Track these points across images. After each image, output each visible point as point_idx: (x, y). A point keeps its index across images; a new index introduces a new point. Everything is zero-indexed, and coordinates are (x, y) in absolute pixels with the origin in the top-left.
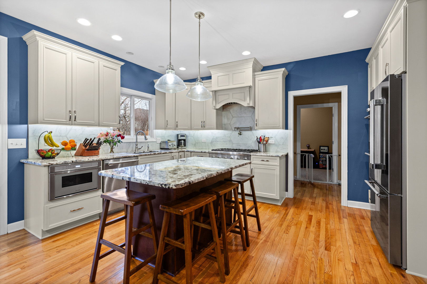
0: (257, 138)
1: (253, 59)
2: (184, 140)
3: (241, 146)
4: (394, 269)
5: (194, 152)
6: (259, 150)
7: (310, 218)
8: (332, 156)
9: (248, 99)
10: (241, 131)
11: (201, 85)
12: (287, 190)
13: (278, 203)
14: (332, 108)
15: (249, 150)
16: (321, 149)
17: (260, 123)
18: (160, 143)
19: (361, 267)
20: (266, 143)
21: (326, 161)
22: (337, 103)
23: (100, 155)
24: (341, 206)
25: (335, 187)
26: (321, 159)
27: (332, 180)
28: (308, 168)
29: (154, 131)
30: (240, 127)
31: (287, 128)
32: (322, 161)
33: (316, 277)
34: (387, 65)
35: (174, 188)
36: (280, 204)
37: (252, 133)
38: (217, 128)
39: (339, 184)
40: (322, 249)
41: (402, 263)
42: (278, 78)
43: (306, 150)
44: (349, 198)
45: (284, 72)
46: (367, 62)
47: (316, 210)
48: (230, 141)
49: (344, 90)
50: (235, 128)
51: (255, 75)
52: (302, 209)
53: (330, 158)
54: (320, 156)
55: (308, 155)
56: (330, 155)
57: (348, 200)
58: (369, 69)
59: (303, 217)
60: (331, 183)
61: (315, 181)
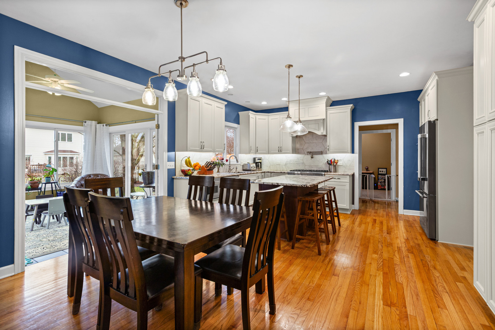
0: (328, 161)
1: (327, 97)
2: (261, 163)
3: (312, 167)
4: (431, 241)
5: (274, 173)
6: (329, 170)
7: (375, 221)
8: (390, 176)
9: (322, 129)
10: (313, 155)
11: (300, 124)
12: (353, 203)
13: (347, 212)
14: (391, 133)
15: (320, 171)
16: (379, 171)
17: (331, 148)
18: (243, 166)
19: (410, 240)
20: (336, 165)
21: (385, 182)
22: (395, 130)
23: (214, 174)
24: (398, 214)
25: (394, 203)
26: (379, 180)
27: (391, 197)
28: (369, 189)
29: (239, 155)
30: (312, 151)
31: (353, 152)
32: (381, 182)
33: (382, 243)
34: (429, 111)
35: (309, 186)
36: (349, 213)
37: (323, 156)
38: (293, 153)
39: (397, 201)
40: (385, 234)
41: (436, 237)
42: (346, 112)
43: (365, 172)
44: (405, 208)
45: (352, 107)
46: (419, 101)
47: (379, 216)
48: (303, 163)
49: (400, 122)
50: (308, 152)
51: (327, 109)
52: (368, 216)
53: (388, 178)
54: (379, 178)
55: (369, 175)
56: (388, 175)
57: (404, 209)
58: (420, 106)
59: (369, 220)
60: (390, 200)
61: (375, 199)
